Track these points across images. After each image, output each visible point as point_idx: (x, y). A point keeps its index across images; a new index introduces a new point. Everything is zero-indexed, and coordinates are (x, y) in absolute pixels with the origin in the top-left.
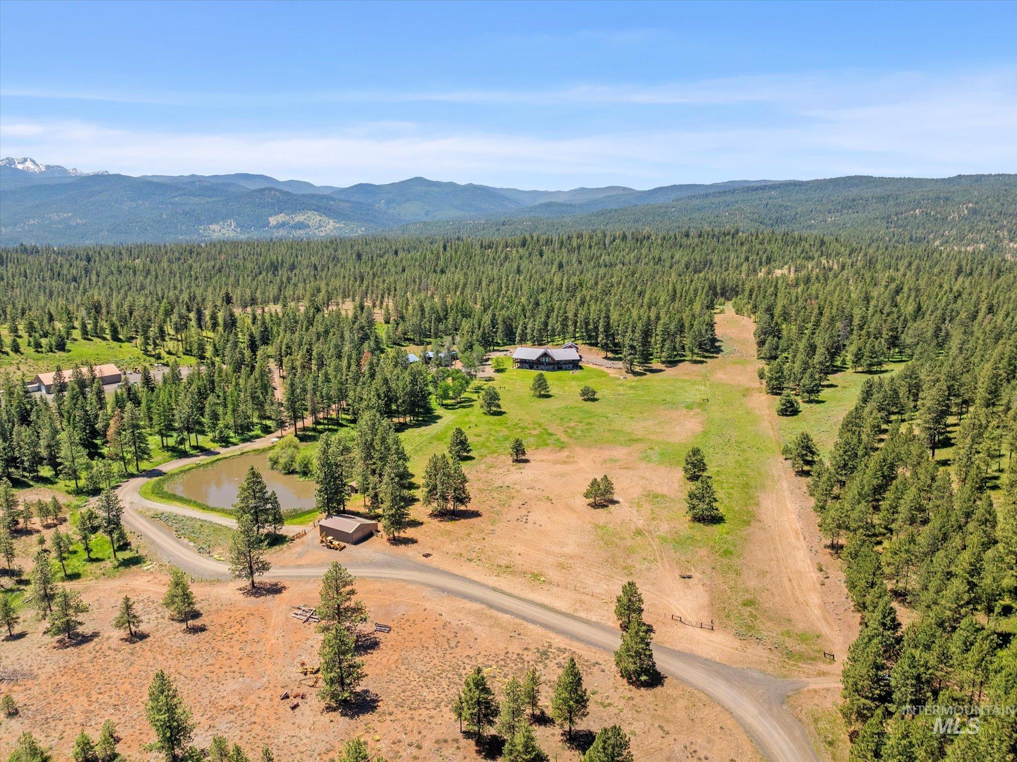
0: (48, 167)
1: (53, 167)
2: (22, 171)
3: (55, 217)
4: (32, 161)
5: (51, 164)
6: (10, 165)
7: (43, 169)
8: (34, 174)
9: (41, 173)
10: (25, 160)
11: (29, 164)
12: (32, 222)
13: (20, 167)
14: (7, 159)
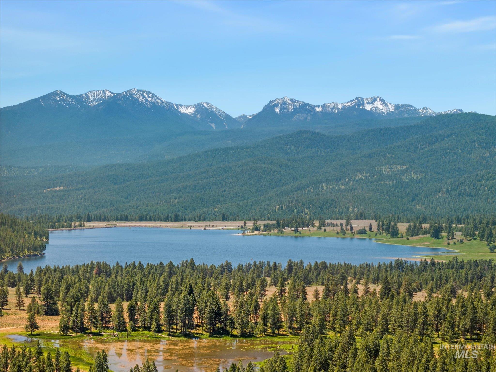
0: (397, 107)
1: (403, 106)
2: (370, 112)
3: (386, 170)
4: (382, 100)
5: (401, 103)
6: (359, 106)
7: (392, 109)
8: (381, 115)
9: (390, 114)
10: (375, 99)
11: (378, 105)
12: (359, 176)
13: (368, 107)
14: (357, 99)
